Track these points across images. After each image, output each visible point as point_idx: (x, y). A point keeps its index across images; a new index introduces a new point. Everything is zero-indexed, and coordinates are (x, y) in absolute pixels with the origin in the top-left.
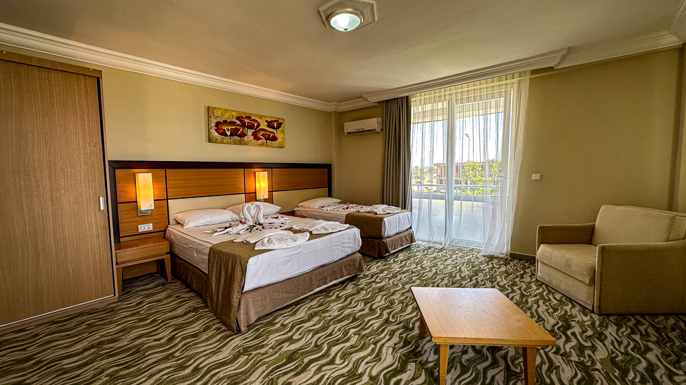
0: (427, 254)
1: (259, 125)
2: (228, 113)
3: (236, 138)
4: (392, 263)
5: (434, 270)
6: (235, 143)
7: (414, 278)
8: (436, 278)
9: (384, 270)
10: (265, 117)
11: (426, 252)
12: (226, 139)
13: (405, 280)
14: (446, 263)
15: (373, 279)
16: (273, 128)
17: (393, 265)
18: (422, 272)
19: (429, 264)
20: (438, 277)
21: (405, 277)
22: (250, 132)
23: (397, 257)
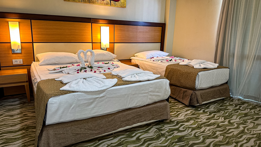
0: (239, 109)
4: (201, 113)
5: (241, 128)
7: (218, 133)
8: (241, 137)
9: (191, 119)
11: (238, 107)
13: (208, 133)
14: (256, 122)
15: (177, 127)
17: (201, 116)
18: (228, 128)
19: (238, 120)
20: (244, 137)
21: (209, 130)
23: (208, 108)
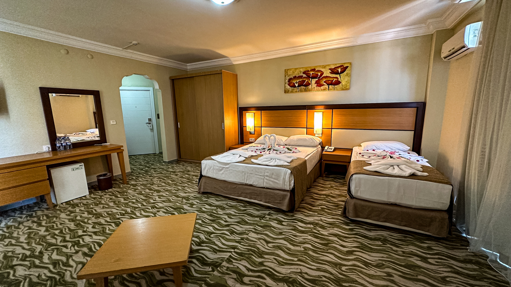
1: (322, 74)
2: (297, 71)
3: (303, 87)
6: (301, 91)
10: (329, 65)
12: (296, 89)
16: (337, 73)
22: (314, 81)
